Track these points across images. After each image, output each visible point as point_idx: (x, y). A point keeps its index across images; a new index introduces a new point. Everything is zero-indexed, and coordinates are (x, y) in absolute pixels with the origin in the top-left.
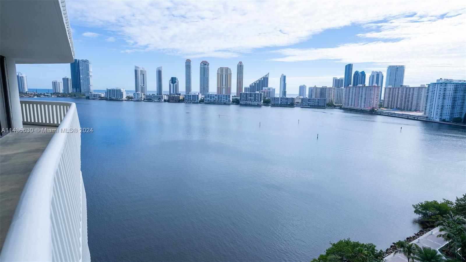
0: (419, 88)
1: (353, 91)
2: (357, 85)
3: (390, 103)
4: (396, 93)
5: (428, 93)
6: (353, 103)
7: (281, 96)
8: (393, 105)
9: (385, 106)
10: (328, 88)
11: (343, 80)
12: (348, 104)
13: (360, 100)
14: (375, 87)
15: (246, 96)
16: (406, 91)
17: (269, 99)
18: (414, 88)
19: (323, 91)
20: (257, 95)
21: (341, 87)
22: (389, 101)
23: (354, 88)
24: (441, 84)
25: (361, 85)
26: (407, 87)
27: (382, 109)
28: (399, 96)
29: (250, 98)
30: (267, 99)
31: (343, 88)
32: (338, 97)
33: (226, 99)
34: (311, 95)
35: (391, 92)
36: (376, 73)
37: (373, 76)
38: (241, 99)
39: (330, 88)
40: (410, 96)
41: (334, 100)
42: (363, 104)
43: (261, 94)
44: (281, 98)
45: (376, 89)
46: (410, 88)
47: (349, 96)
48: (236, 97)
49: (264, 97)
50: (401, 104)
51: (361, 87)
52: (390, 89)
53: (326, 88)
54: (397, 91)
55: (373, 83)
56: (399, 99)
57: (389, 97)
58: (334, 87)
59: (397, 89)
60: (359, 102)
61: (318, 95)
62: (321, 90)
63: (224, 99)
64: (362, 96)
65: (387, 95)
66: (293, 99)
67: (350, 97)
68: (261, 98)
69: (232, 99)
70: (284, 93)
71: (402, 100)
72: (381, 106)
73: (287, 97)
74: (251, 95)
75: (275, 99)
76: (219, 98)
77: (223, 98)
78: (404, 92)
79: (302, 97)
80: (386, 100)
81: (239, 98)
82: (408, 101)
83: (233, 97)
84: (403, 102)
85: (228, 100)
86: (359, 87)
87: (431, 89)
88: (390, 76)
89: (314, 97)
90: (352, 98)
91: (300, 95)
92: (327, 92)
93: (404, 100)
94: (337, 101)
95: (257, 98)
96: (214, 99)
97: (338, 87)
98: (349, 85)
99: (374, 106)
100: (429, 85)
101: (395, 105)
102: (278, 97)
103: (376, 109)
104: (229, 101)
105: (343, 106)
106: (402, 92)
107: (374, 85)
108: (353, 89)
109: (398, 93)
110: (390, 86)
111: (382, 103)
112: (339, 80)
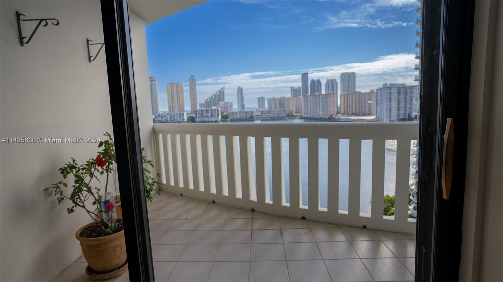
0: (369, 93)
1: (310, 100)
2: (314, 93)
3: (346, 109)
4: (351, 99)
5: (377, 97)
6: (312, 112)
7: (240, 110)
8: (348, 110)
9: (342, 113)
10: (287, 98)
11: (300, 90)
12: (308, 113)
13: (318, 108)
14: (330, 94)
15: (202, 113)
16: (359, 97)
17: (227, 114)
18: (365, 94)
19: (282, 102)
20: (213, 111)
21: (299, 96)
22: (345, 107)
23: (312, 97)
24: (387, 88)
25: (317, 94)
26: (359, 93)
27: (339, 116)
28: (354, 102)
29: (206, 114)
30: (225, 114)
31: (301, 97)
32: (297, 107)
33: (180, 117)
34: (270, 107)
35: (346, 98)
36: (331, 82)
37: (328, 84)
38: (196, 116)
39: (288, 98)
40: (363, 101)
41: (294, 110)
42: (321, 112)
43: (218, 110)
44: (240, 112)
45: (332, 95)
46: (362, 94)
47: (307, 104)
48: (191, 115)
49: (221, 112)
50: (356, 110)
51: (318, 95)
52: (344, 95)
53: (284, 99)
54: (351, 97)
55: (329, 90)
56: (354, 105)
57: (344, 104)
58: (292, 97)
59: (351, 95)
60: (318, 110)
61: (278, 106)
62: (280, 101)
63: (177, 118)
64: (319, 104)
65: (343, 102)
66: (252, 112)
67: (309, 106)
68: (218, 114)
69: (187, 117)
70: (243, 106)
71: (356, 106)
72: (338, 113)
73: (246, 110)
74: (207, 111)
75: (233, 113)
76: (171, 117)
77: (176, 116)
78: (357, 98)
79: (261, 110)
80: (343, 106)
81: (194, 115)
82: (362, 106)
83: (187, 114)
84: (357, 108)
85: (181, 119)
86: (316, 95)
87: (379, 94)
88: (344, 83)
89: (273, 108)
90: (311, 107)
91: (259, 107)
92: (286, 103)
93: (358, 105)
94: (297, 111)
95: (213, 114)
96: (166, 119)
97: (296, 97)
98: (306, 94)
99: (332, 113)
100: (377, 90)
101: (351, 111)
102: (236, 111)
103: (334, 116)
104: (183, 119)
105: (303, 115)
106: (356, 97)
107: (329, 92)
108: (310, 98)
109: (352, 99)
110: (345, 93)
111: (339, 110)
112: (296, 90)
